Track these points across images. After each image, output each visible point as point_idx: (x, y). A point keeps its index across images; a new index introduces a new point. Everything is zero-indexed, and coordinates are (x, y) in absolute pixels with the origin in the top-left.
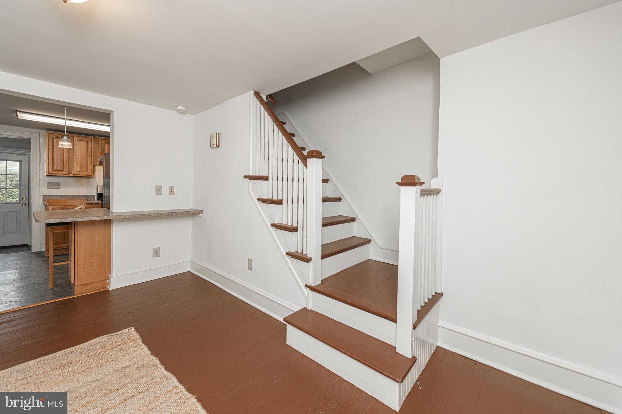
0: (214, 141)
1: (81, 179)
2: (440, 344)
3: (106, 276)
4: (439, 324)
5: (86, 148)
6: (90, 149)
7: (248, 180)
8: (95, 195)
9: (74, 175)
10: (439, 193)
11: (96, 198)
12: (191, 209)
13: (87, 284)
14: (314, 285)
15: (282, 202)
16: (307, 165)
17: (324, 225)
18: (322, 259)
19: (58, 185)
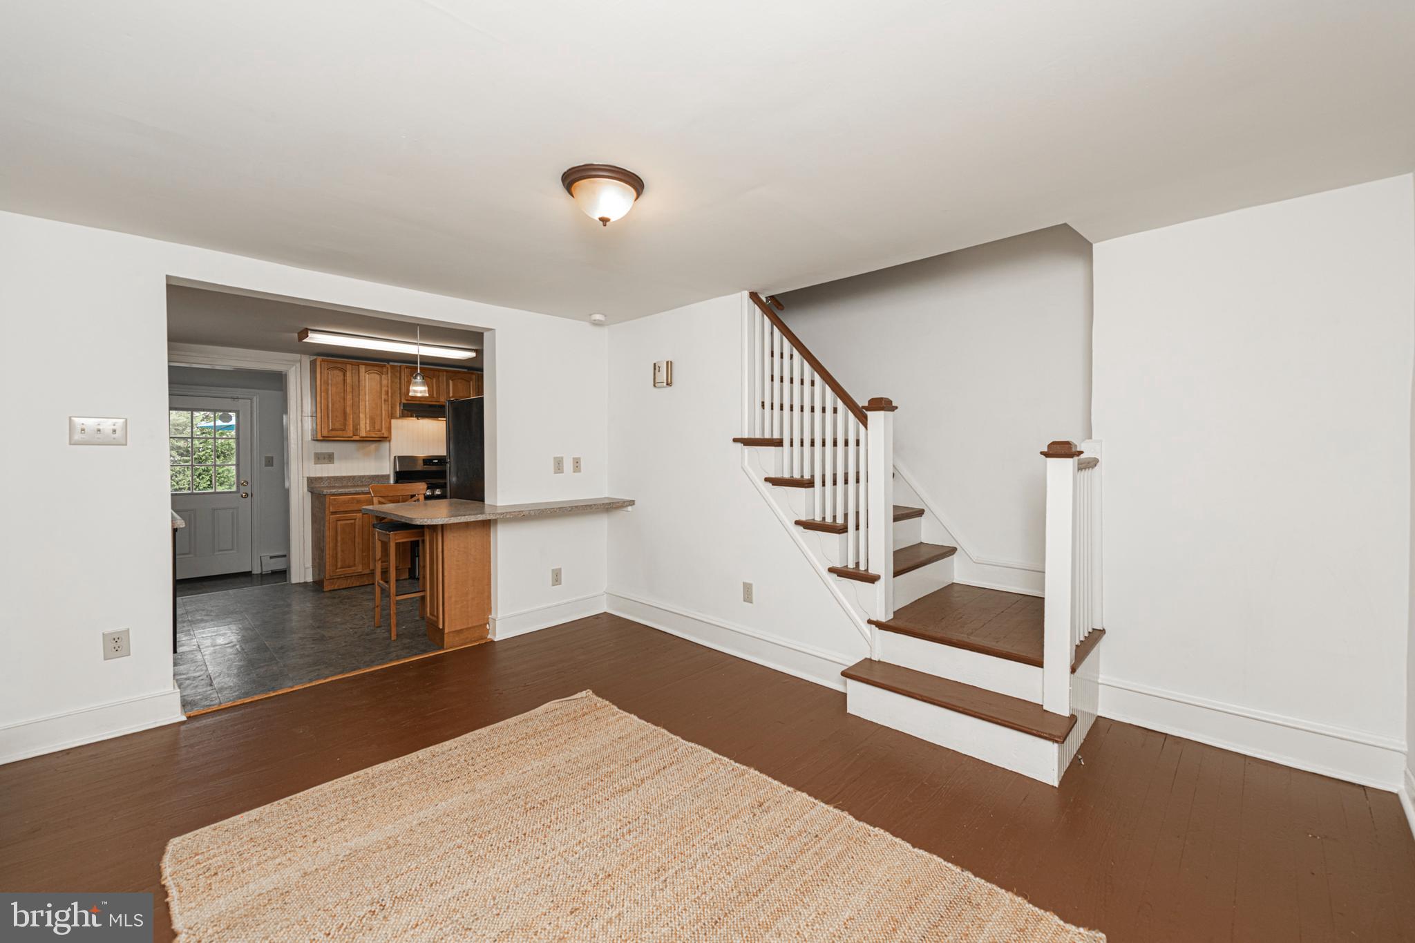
0: (662, 376)
1: (367, 444)
2: (1100, 714)
3: (486, 617)
4: (1100, 681)
5: (379, 386)
6: (384, 389)
7: (740, 445)
8: (389, 476)
9: (361, 437)
10: (1095, 466)
11: (392, 481)
12: (605, 498)
13: (460, 631)
14: (884, 621)
15: (814, 483)
16: (867, 424)
17: (896, 519)
18: (894, 577)
19: (329, 458)
